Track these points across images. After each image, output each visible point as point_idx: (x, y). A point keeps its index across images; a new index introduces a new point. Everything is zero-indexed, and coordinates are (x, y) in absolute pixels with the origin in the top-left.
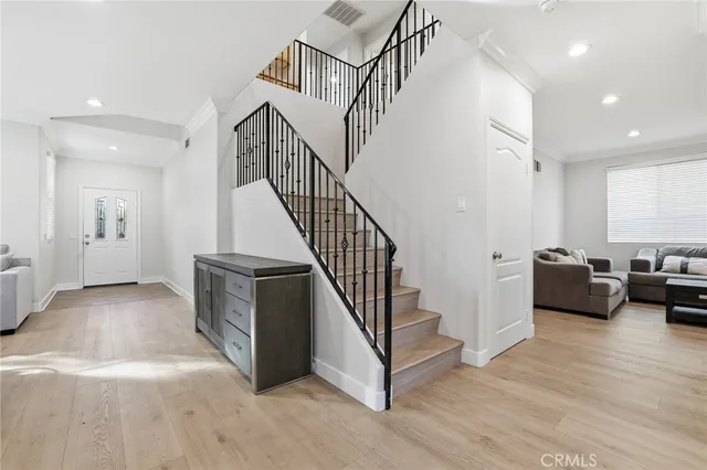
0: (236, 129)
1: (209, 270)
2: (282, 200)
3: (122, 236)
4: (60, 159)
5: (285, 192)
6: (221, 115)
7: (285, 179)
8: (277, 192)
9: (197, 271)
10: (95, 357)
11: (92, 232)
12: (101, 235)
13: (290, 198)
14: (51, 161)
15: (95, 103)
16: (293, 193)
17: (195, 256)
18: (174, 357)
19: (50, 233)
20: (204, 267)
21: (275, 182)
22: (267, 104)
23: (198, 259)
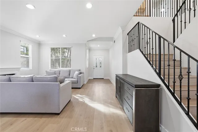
0: (128, 34)
1: (119, 80)
2: (145, 56)
3: (101, 67)
4: (90, 50)
5: (146, 53)
6: (123, 31)
7: (146, 48)
8: (143, 53)
9: (116, 79)
10: (92, 99)
11: (95, 66)
12: (97, 67)
13: (149, 56)
14: (88, 51)
15: (94, 36)
16: (150, 53)
17: (116, 75)
18: (110, 105)
19: (87, 66)
20: (118, 78)
21: (142, 50)
22: (139, 23)
23: (117, 76)
